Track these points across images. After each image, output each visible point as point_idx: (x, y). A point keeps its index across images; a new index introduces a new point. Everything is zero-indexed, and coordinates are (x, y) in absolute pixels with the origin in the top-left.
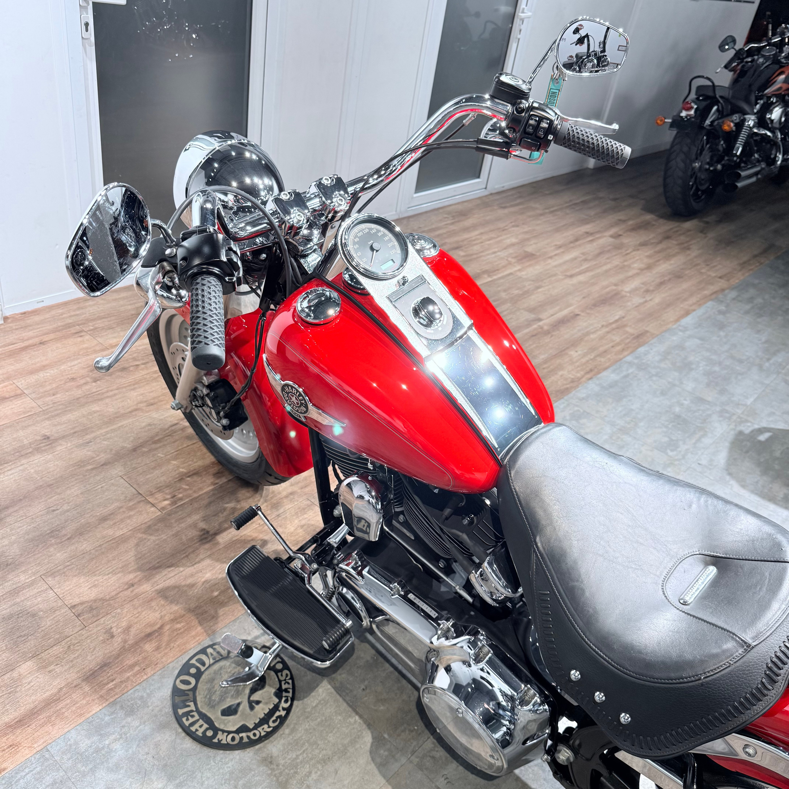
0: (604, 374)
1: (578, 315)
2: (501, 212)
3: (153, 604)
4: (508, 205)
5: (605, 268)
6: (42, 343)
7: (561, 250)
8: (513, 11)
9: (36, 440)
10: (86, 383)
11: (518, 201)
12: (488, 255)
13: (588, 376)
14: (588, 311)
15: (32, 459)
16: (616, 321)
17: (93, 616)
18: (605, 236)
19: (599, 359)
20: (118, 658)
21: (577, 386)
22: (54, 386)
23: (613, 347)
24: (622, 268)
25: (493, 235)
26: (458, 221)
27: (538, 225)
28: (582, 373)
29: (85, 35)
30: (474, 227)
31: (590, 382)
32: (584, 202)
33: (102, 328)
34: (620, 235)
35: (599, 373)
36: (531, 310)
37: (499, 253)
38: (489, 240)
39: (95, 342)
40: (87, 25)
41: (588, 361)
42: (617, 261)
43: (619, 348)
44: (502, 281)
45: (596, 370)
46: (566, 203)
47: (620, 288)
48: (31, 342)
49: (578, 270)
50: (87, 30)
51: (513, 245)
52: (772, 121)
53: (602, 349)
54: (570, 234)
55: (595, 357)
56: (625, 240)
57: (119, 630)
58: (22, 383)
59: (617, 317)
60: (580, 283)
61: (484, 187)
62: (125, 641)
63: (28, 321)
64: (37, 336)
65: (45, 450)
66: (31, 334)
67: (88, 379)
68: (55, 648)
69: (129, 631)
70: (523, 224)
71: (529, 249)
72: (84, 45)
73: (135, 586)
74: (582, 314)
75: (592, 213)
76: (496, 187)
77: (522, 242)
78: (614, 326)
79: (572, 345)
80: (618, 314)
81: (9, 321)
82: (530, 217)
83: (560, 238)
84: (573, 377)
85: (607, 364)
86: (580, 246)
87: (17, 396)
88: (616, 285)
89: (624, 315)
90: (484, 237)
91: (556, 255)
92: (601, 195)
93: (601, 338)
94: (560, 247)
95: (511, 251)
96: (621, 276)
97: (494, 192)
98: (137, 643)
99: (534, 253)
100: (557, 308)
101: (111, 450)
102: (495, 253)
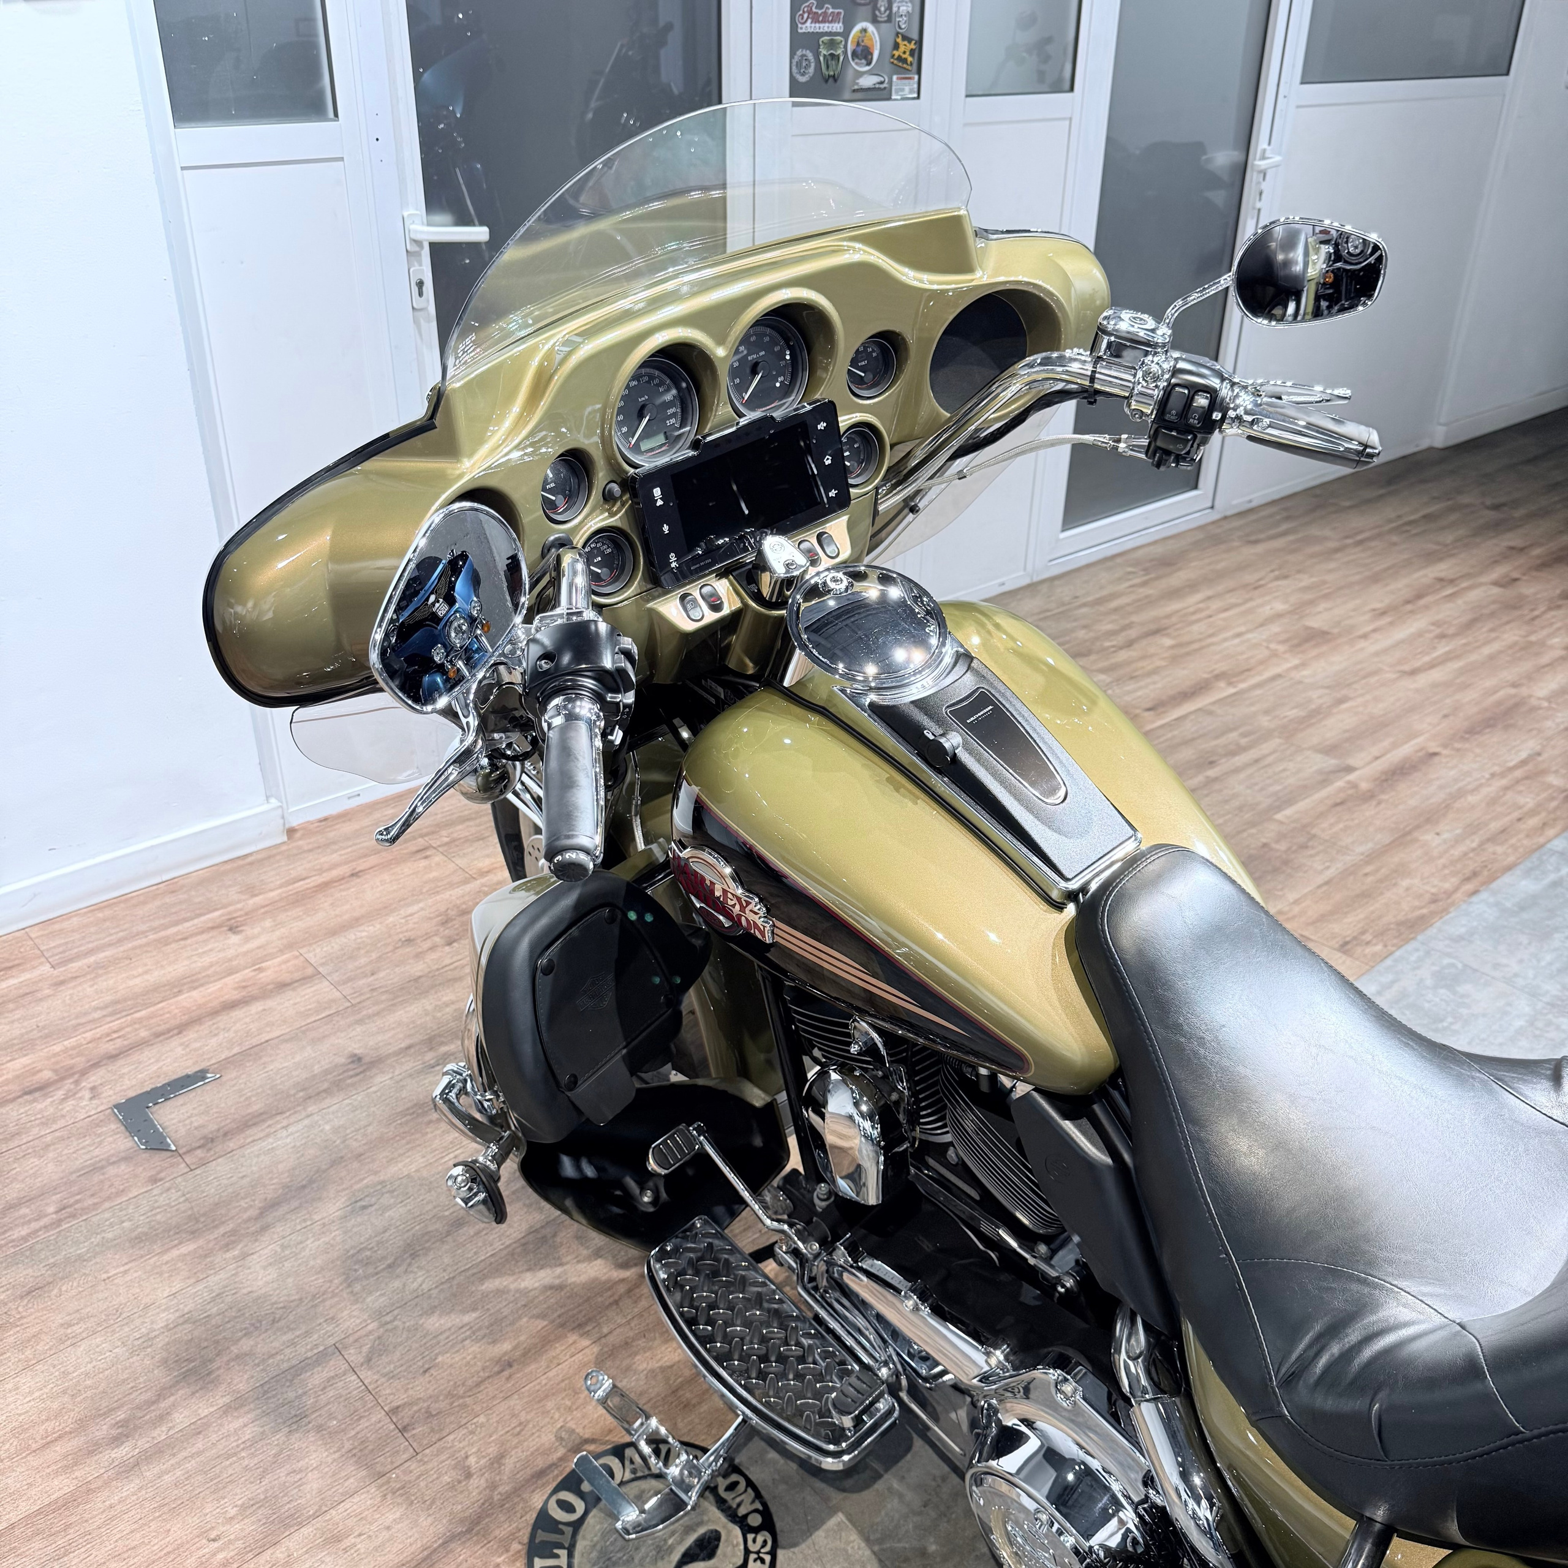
0: (1507, 879)
1: (1435, 754)
2: (1249, 552)
3: (550, 1405)
4: (1262, 536)
5: (1487, 651)
6: (355, 875)
7: (1387, 619)
8: (1242, 157)
9: (336, 1066)
10: (432, 948)
11: (1284, 527)
12: (1225, 640)
13: (1469, 887)
14: (1457, 745)
15: (328, 1102)
16: (1524, 762)
17: (432, 1430)
18: (1481, 584)
19: (1490, 848)
20: (478, 1523)
21: (1445, 910)
22: (374, 955)
23: (1519, 820)
24: (1526, 649)
25: (1232, 599)
26: (1158, 578)
27: (1330, 571)
28: (1455, 880)
29: (418, 302)
30: (1192, 587)
31: (1475, 899)
32: (1427, 518)
33: (466, 840)
34: (1516, 580)
35: (1493, 878)
36: (1330, 750)
37: (1250, 636)
38: (1226, 610)
39: (451, 867)
40: (420, 284)
41: (1465, 854)
42: (1512, 635)
43: (1533, 822)
44: (1258, 692)
45: (1486, 873)
46: (1390, 521)
47: (1524, 691)
48: (335, 873)
49: (1427, 659)
50: (421, 294)
51: (1279, 616)
53: (1495, 826)
54: (1402, 585)
55: (1482, 844)
56: (1528, 589)
57: (483, 1462)
58: (316, 954)
59: (1523, 755)
60: (1435, 685)
61: (1210, 504)
62: (493, 1486)
63: (331, 835)
64: (346, 862)
65: (353, 1085)
66: (335, 857)
67: (437, 939)
68: (356, 1499)
69: (500, 1465)
70: (1299, 572)
71: (1316, 622)
72: (416, 321)
73: (515, 1367)
74: (1445, 752)
75: (1449, 537)
76: (1235, 502)
77: (1298, 610)
78: (1518, 773)
79: (1428, 821)
80: (1527, 747)
81: (298, 835)
82: (1312, 556)
83: (1380, 596)
84: (1434, 890)
85: (1511, 859)
86: (1427, 607)
87: (305, 980)
88: (1514, 685)
89: (1538, 748)
90: (1216, 605)
91: (1374, 631)
92: (1465, 499)
93: (1493, 801)
94: (1383, 613)
95: (1275, 628)
96: (1526, 666)
97: (1229, 513)
98: (516, 1491)
99: (1325, 628)
100: (1386, 743)
102: (1239, 635)
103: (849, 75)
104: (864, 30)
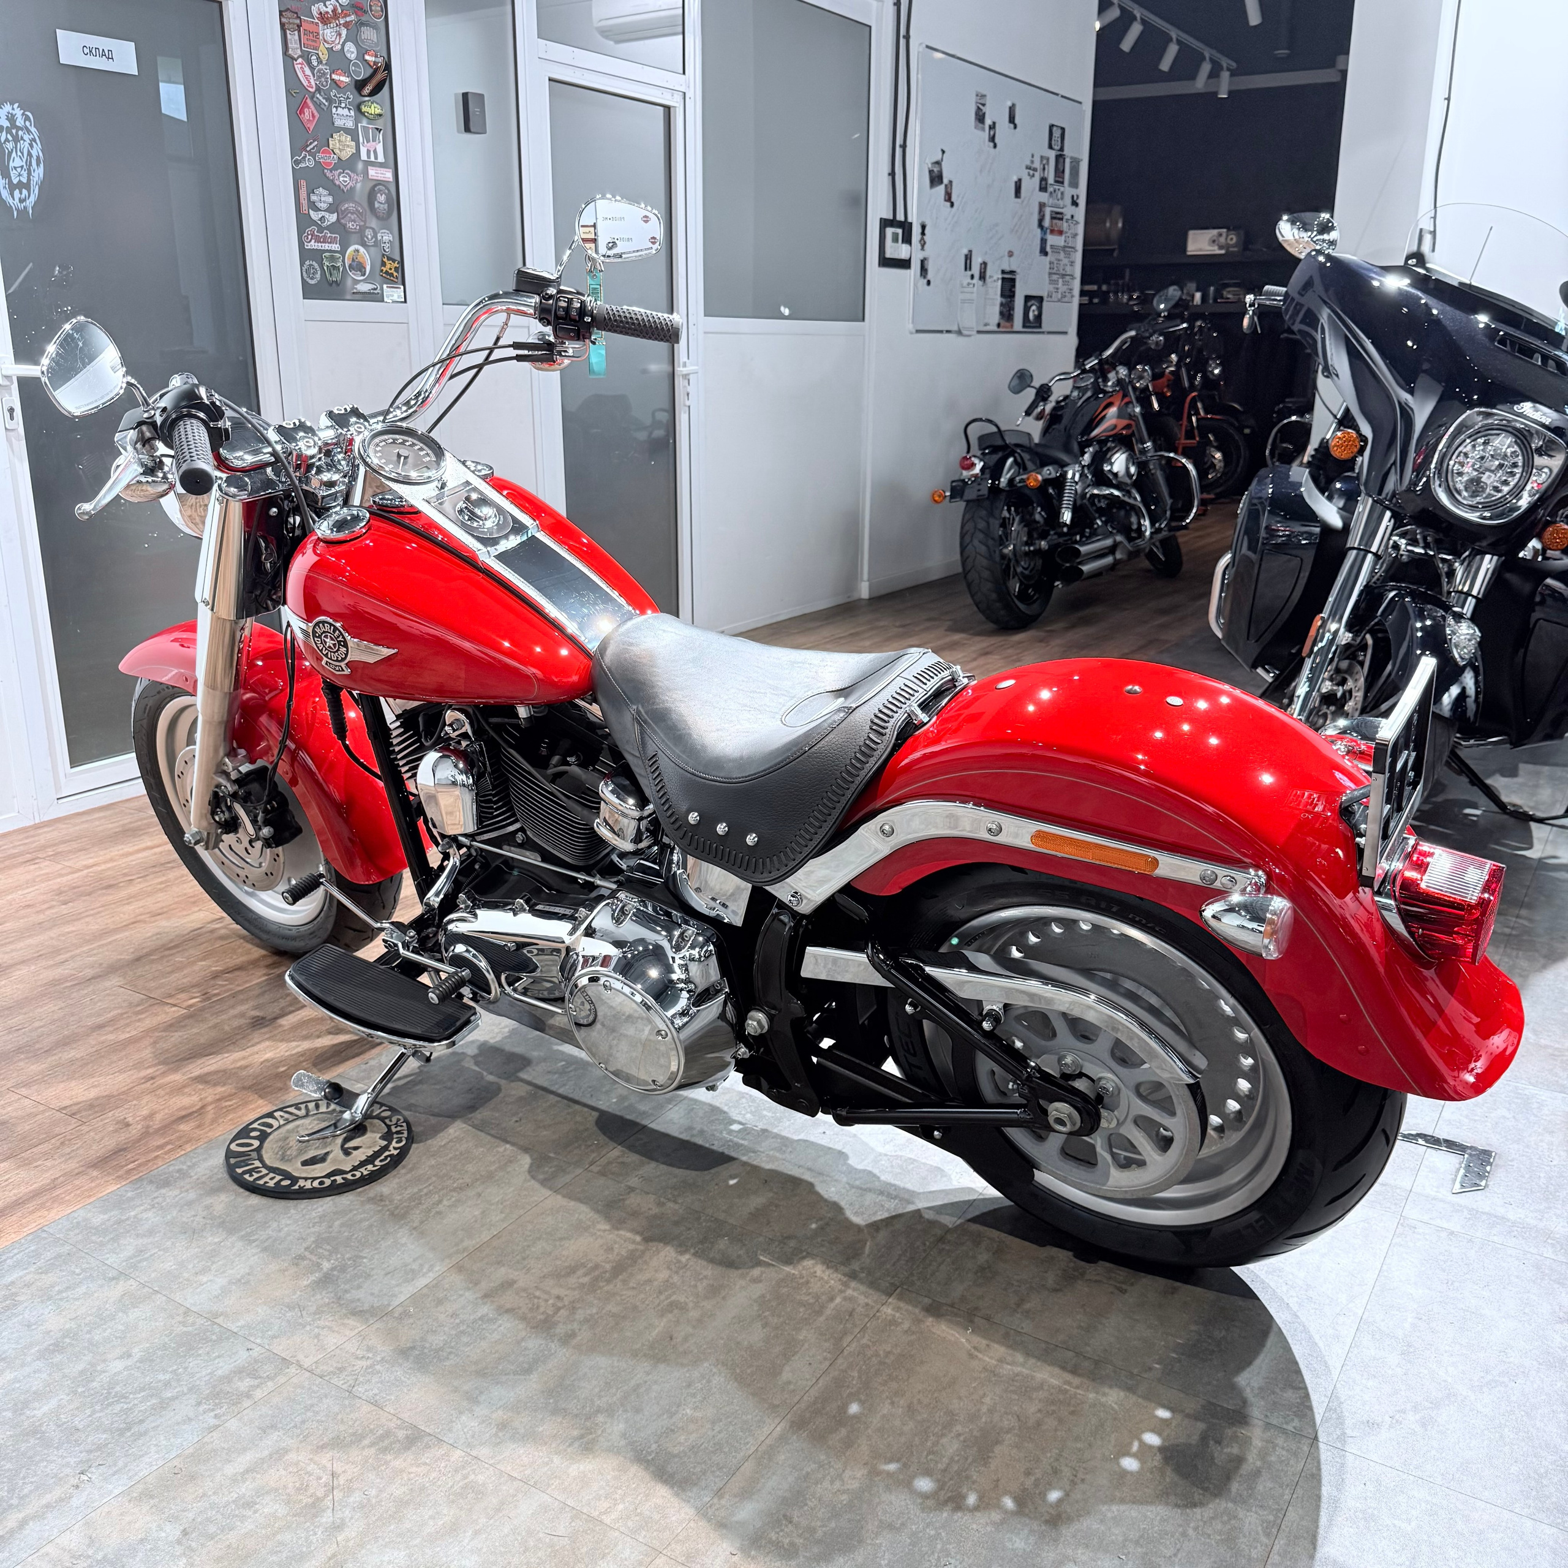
3: (187, 1090)
8: (670, 369)
10: (50, 907)
17: (96, 1112)
20: (138, 1143)
29: (10, 424)
40: (11, 410)
50: (12, 418)
52: (1116, 475)
57: (138, 1119)
62: (148, 1127)
68: (41, 1147)
69: (152, 1118)
72: (8, 440)
73: (158, 1079)
98: (167, 1126)
101: (101, 964)
103: (349, 282)
104: (358, 251)
